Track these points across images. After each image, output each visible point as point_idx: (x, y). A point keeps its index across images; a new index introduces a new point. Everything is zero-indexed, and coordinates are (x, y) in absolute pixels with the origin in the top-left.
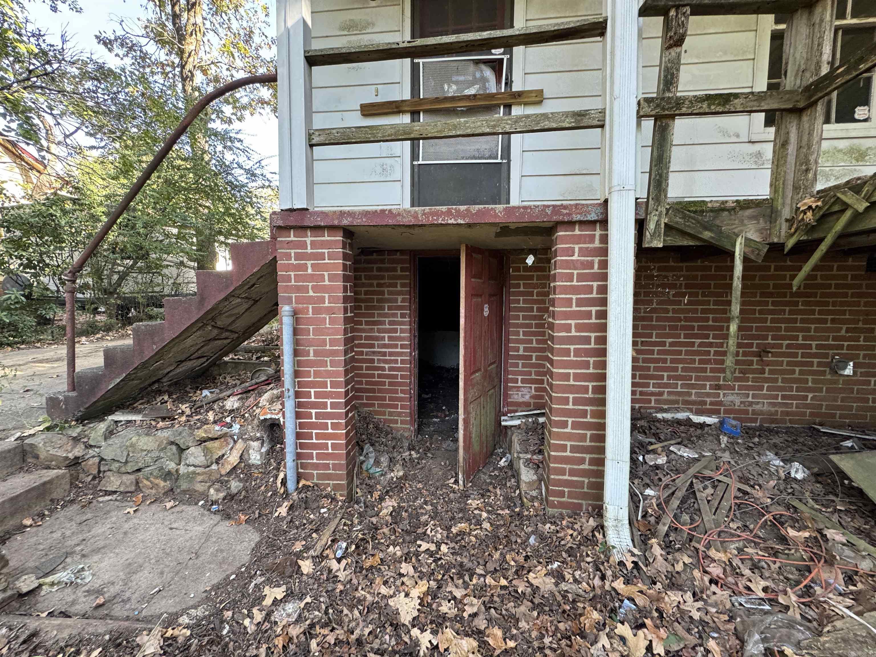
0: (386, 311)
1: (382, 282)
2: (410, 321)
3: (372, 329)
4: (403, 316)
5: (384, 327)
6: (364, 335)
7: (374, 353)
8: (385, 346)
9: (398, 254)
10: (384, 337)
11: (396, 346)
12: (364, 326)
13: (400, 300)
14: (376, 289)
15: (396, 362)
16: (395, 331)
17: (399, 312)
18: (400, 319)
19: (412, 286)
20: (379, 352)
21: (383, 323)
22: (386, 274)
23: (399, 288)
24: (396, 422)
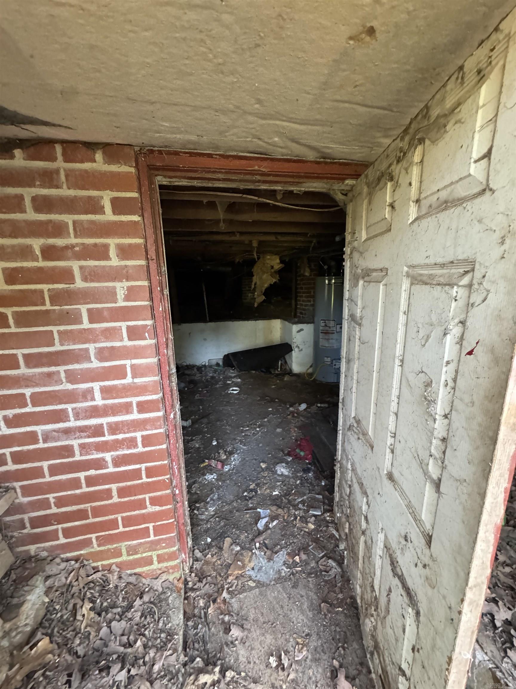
0: (86, 324)
1: (59, 242)
2: (157, 346)
3: (50, 375)
4: (134, 334)
5: (85, 366)
6: (28, 392)
7: (67, 432)
8: (95, 412)
9: (99, 156)
10: (91, 391)
11: (127, 408)
12: (23, 370)
13: (121, 294)
14: (41, 263)
15: (132, 442)
16: (120, 373)
17: (123, 325)
18: (127, 343)
19: (152, 254)
20: (82, 429)
21: (84, 356)
22: (68, 219)
23: (115, 261)
24: (149, 561)
